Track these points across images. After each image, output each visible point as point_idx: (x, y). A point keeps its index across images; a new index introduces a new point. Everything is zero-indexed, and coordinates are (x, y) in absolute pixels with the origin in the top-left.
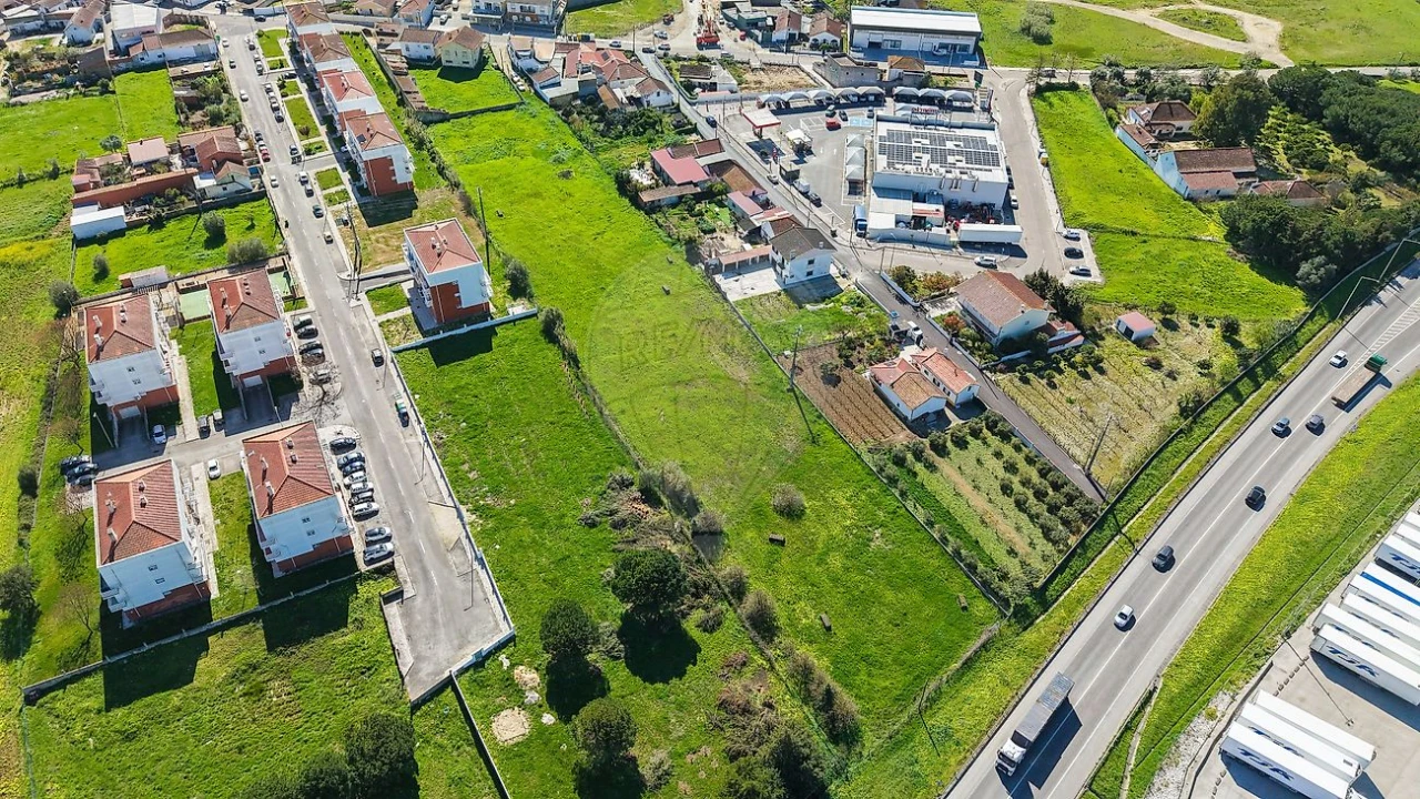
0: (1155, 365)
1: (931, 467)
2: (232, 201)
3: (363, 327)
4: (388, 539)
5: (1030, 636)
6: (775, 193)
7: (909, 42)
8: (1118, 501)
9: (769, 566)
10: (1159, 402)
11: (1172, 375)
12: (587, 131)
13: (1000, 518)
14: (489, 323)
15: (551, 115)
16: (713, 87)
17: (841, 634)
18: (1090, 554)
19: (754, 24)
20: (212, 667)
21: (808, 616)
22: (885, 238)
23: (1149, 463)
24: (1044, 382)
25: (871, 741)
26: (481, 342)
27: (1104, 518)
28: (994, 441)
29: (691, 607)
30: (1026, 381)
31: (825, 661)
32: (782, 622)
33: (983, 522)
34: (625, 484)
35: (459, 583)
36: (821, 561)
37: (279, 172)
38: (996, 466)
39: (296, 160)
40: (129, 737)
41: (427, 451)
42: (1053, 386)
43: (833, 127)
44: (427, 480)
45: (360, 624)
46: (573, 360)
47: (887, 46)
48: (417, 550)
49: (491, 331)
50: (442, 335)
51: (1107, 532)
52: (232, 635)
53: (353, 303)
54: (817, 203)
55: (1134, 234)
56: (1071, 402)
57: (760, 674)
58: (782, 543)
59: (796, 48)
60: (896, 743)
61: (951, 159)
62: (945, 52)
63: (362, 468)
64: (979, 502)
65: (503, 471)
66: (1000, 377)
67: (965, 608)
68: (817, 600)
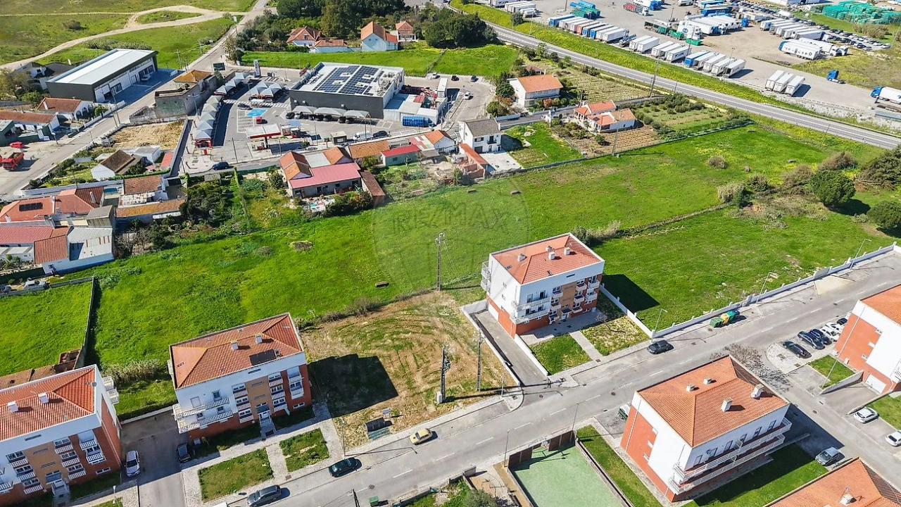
3: (609, 369)
41: (764, 301)
44: (796, 297)
47: (115, 92)
53: (570, 383)
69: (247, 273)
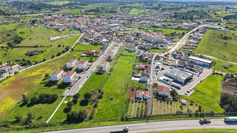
0: (181, 107)
1: (132, 103)
2: (95, 57)
3: (94, 69)
4: (74, 85)
5: (121, 122)
6: (152, 72)
7: (197, 62)
8: (152, 116)
9: (103, 103)
10: (175, 111)
11: (182, 109)
12: (137, 60)
13: (133, 111)
14: (104, 72)
15: (135, 57)
16: (159, 60)
17: (102, 111)
18: (140, 120)
19: (175, 55)
20: (52, 87)
21: (101, 108)
22: (160, 81)
23: (162, 115)
24: (160, 102)
25: (92, 120)
26: (101, 74)
27: (147, 117)
28: (144, 104)
29: (91, 102)
30: (157, 101)
31: (97, 112)
32: (98, 107)
33: (131, 110)
34: (98, 90)
35: (75, 90)
36: (109, 105)
37: (103, 56)
38: (140, 106)
39: (105, 55)
40: (43, 89)
41: (86, 80)
42: (161, 103)
43: (171, 68)
44: (83, 82)
45: (65, 89)
46: (108, 78)
47: (194, 62)
48: (75, 87)
49: (103, 73)
50: (99, 72)
51: (146, 119)
52: (56, 86)
53: (95, 67)
54: (157, 75)
55: (203, 93)
56: (161, 105)
57: (90, 110)
58: (107, 101)
59: (178, 59)
60: (94, 122)
61: (180, 75)
62: (203, 65)
63: (79, 79)
64: (133, 108)
65: (90, 84)
66: (155, 99)
67: (117, 116)
68: (103, 107)
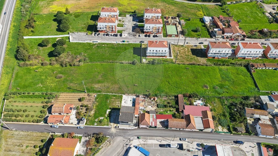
9: (51, 70)
17: (33, 72)
21: (39, 70)
30: (42, 141)
31: (31, 68)
32: (42, 66)
33: (25, 102)
38: (32, 113)
42: (34, 147)
64: (29, 104)
68: (41, 72)
69: (220, 83)
